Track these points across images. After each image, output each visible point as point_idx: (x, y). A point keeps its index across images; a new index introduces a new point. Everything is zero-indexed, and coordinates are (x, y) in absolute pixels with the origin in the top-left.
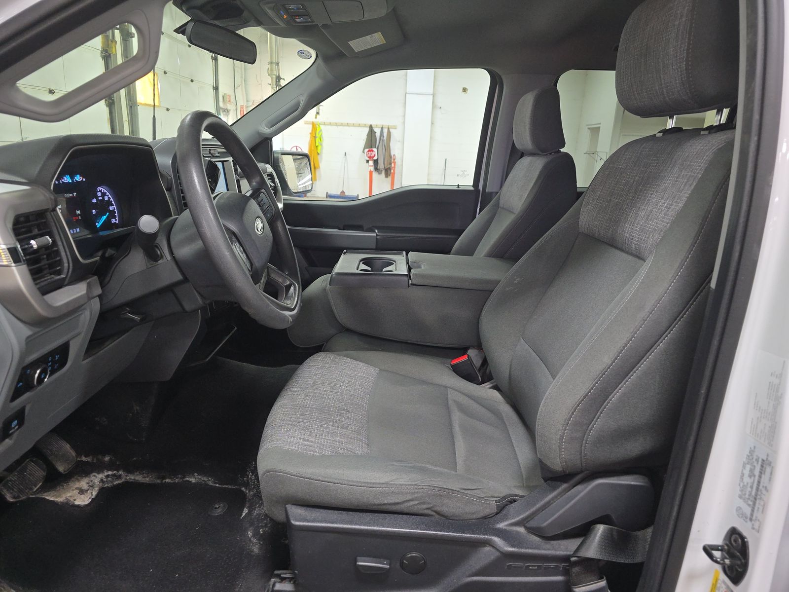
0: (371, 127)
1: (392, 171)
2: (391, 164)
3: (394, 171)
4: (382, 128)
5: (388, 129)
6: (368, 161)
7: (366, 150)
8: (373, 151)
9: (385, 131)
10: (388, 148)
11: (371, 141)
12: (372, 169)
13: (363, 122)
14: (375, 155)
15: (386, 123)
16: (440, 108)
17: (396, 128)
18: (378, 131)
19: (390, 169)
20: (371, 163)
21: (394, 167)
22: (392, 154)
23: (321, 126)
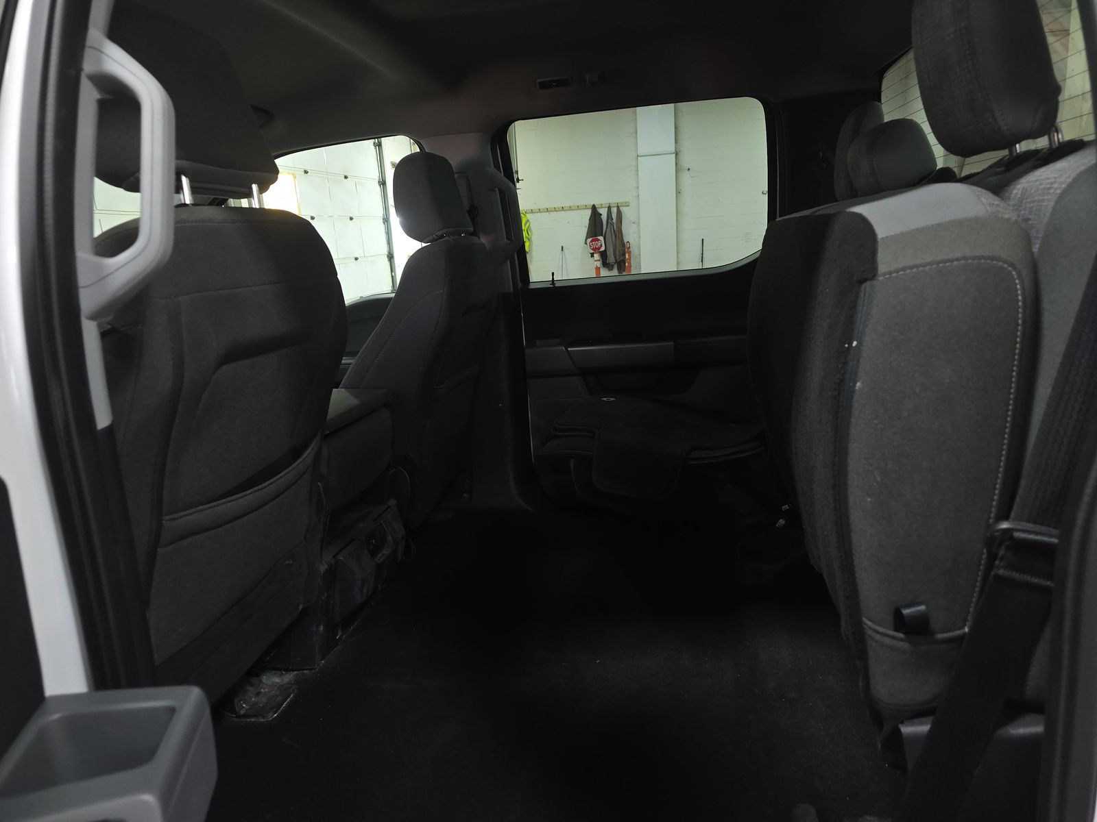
0: (594, 208)
1: (627, 264)
2: (624, 255)
3: (630, 263)
4: (609, 208)
5: (618, 207)
6: (592, 255)
7: (589, 240)
8: (599, 240)
9: (614, 210)
10: (618, 234)
11: (596, 226)
12: (599, 264)
13: (582, 203)
14: (601, 245)
15: (613, 200)
16: (689, 169)
17: (628, 206)
18: (603, 212)
19: (624, 261)
20: (597, 256)
21: (630, 259)
22: (625, 241)
23: (527, 215)
